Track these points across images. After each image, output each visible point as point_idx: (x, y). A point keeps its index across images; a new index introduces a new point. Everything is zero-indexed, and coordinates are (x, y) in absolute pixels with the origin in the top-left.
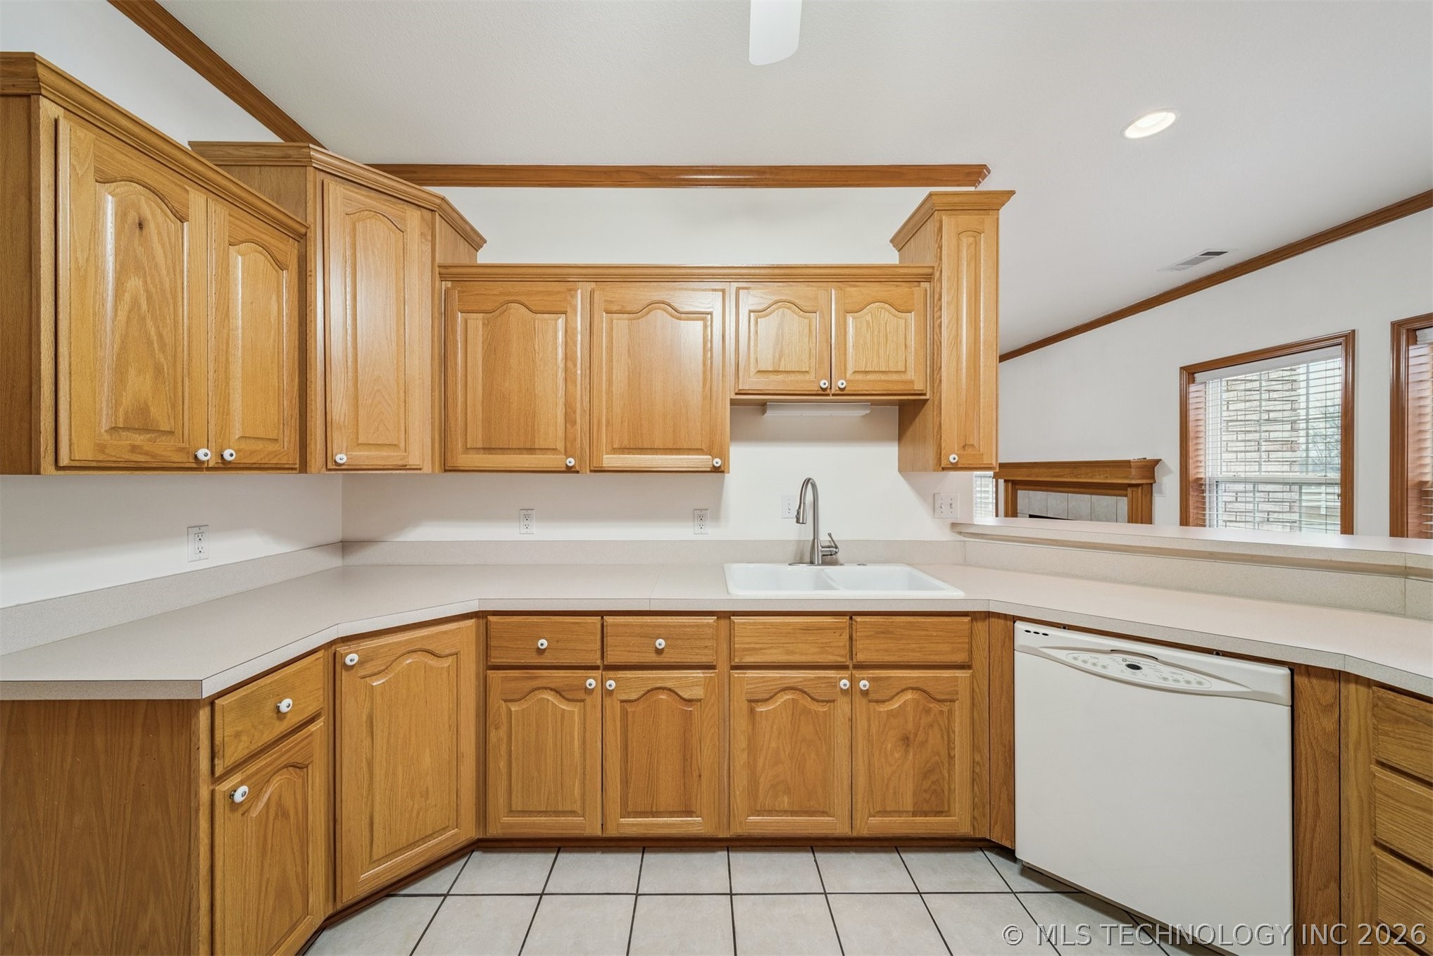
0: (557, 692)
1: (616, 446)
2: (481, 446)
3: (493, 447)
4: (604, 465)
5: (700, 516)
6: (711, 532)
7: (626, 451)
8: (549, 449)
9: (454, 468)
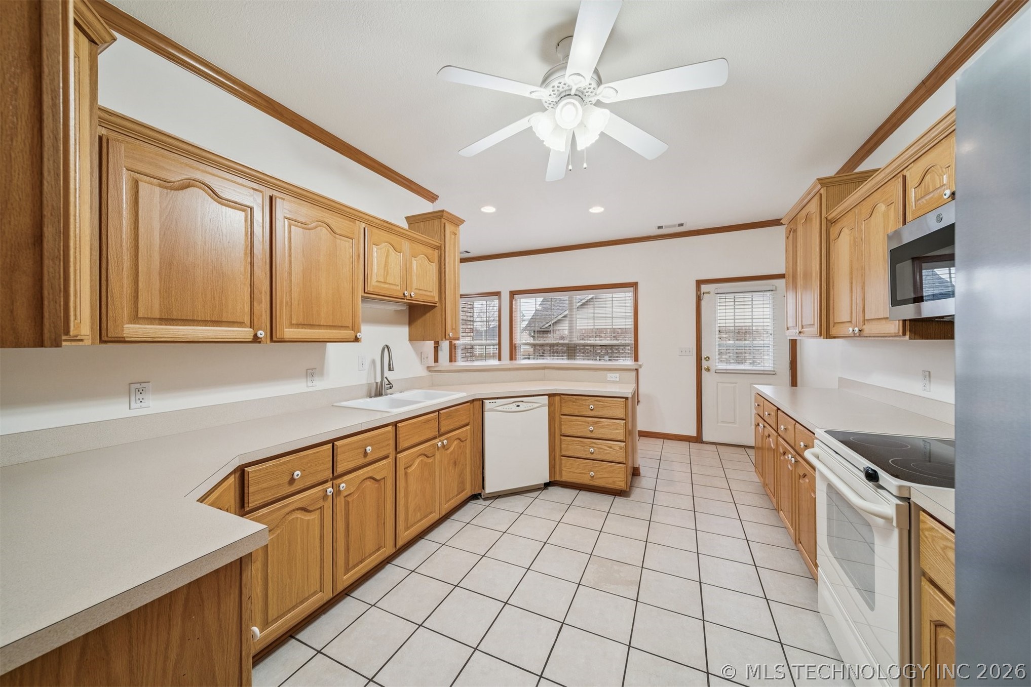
0: (304, 509)
1: (294, 322)
2: (158, 317)
3: (174, 317)
4: (285, 337)
5: (311, 373)
6: (319, 385)
7: (301, 326)
8: (236, 322)
9: (119, 339)
